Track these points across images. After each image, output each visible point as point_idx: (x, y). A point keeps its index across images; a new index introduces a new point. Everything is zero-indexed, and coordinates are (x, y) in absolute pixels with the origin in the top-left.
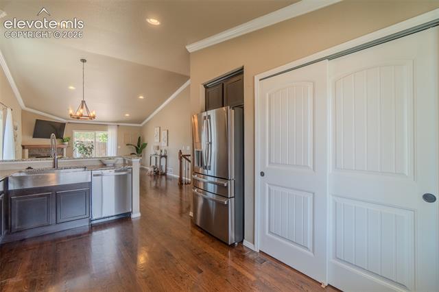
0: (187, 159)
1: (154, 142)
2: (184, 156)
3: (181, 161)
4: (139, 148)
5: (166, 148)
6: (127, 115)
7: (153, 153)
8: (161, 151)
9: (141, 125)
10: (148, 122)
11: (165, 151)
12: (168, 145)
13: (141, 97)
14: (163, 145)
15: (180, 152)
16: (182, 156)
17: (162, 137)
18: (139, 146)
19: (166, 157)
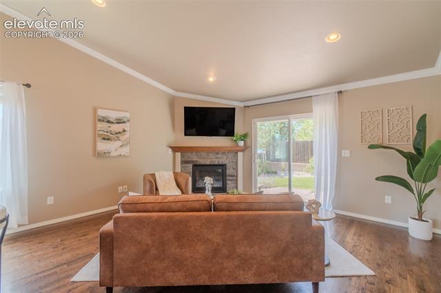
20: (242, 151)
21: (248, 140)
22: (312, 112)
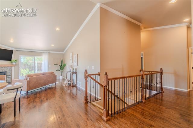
0: (93, 79)
1: (70, 63)
2: (90, 75)
3: (87, 81)
4: (62, 67)
5: (77, 67)
6: (53, 45)
7: (69, 70)
8: (73, 69)
9: (63, 53)
10: (67, 50)
11: (76, 69)
12: (77, 65)
13: (58, 29)
14: (75, 64)
15: (86, 72)
16: (87, 76)
17: (74, 59)
18: (62, 65)
19: (76, 73)
20: (14, 66)
21: (17, 62)
22: (42, 56)
